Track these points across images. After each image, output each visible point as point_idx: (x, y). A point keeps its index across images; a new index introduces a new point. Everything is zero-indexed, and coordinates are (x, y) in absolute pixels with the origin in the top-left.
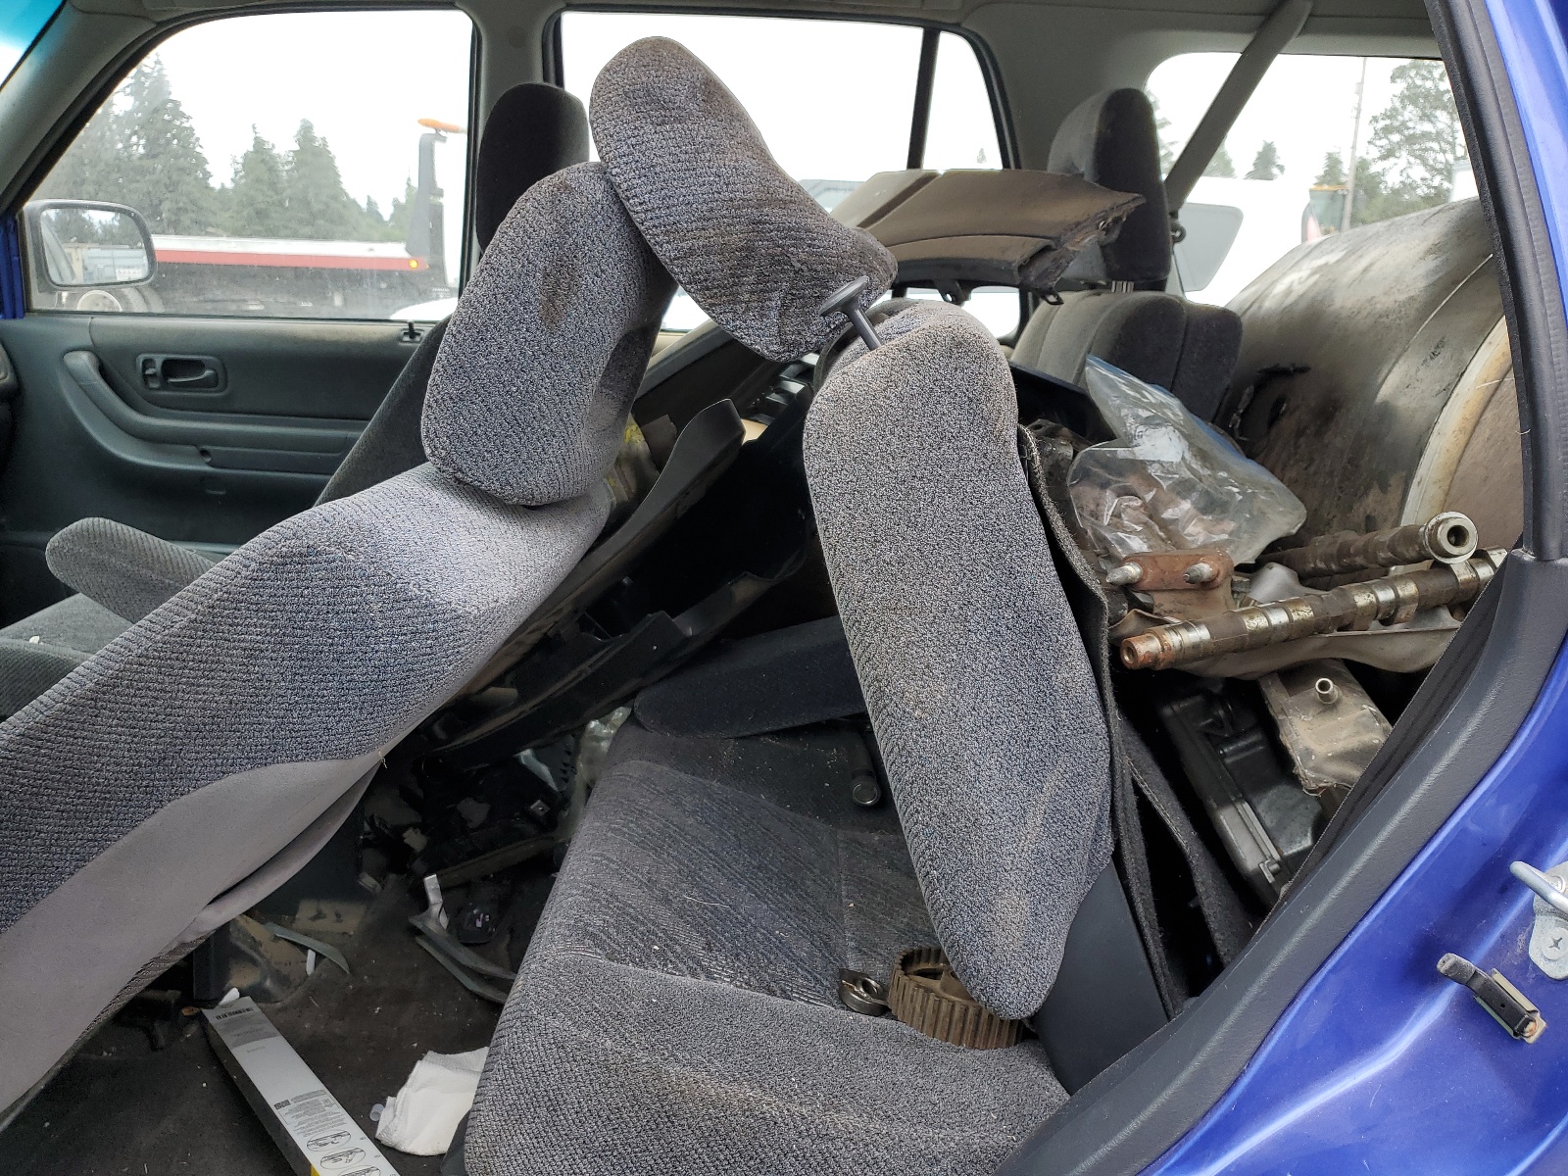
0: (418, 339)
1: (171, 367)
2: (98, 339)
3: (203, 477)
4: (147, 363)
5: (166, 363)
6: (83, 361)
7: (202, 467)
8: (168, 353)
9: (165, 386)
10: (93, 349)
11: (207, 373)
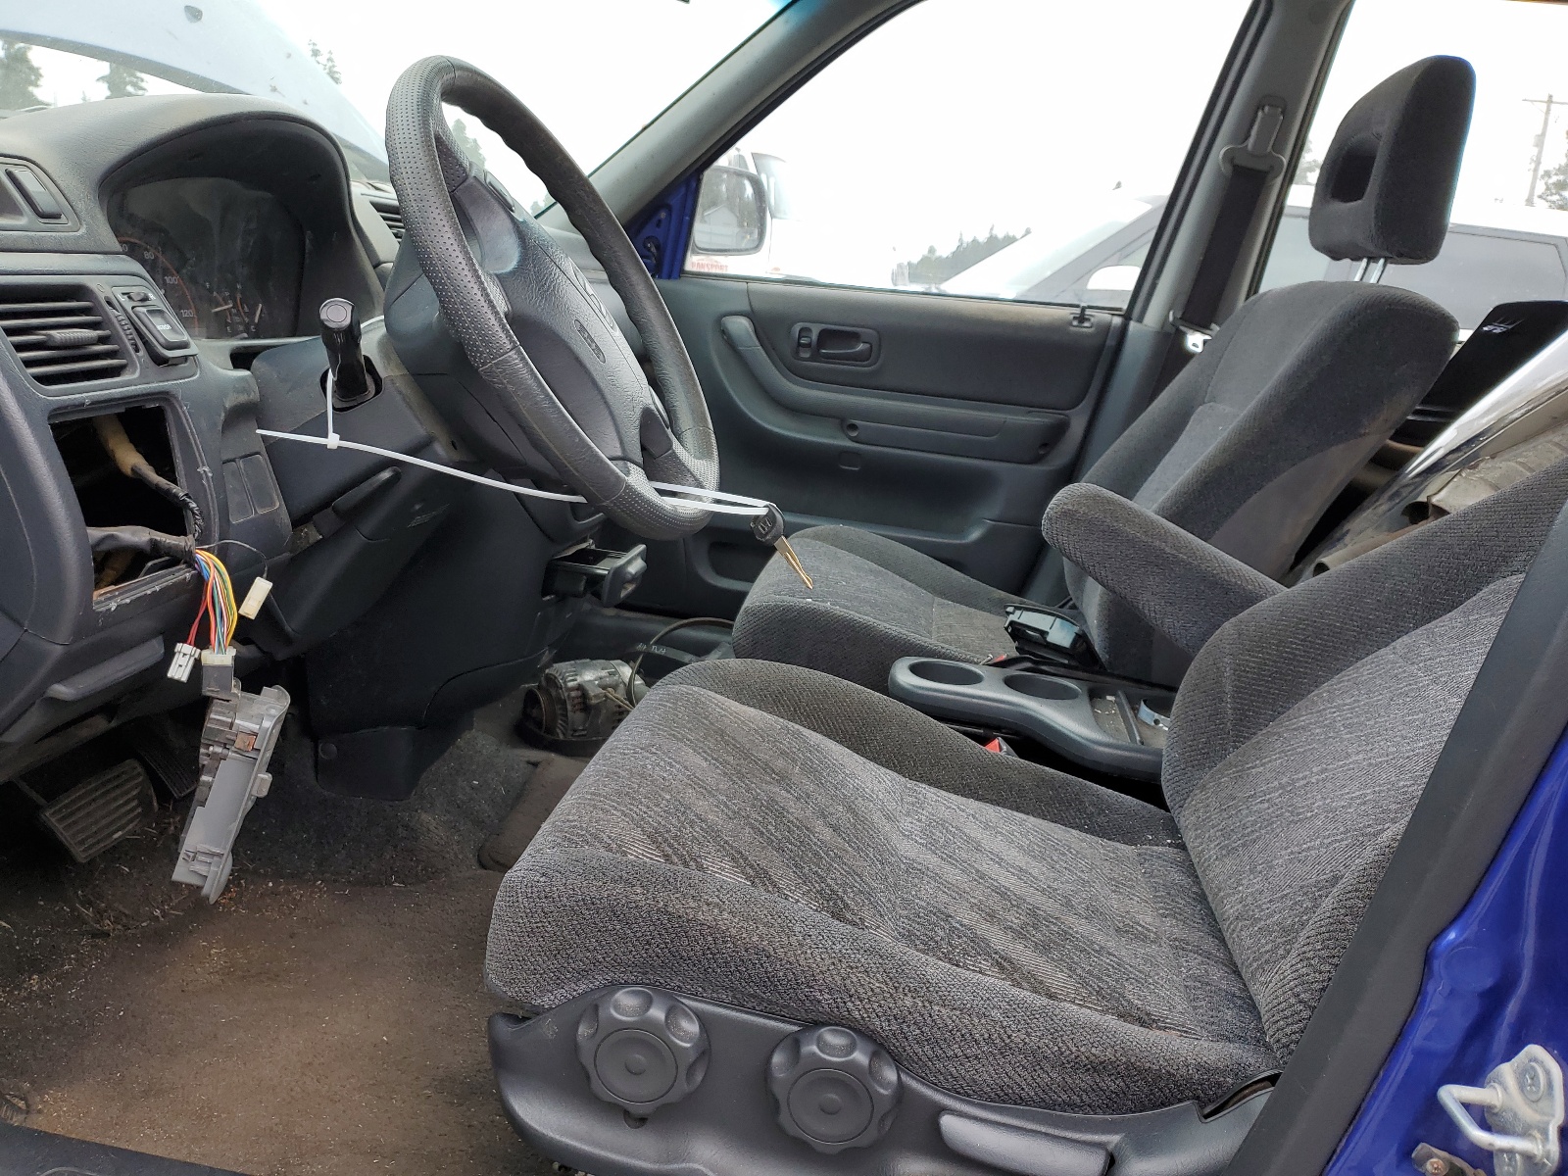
0: (1086, 324)
1: (827, 336)
2: (756, 305)
3: (843, 454)
4: (804, 331)
5: (824, 334)
6: (740, 326)
7: (843, 442)
8: (826, 323)
9: (815, 357)
10: (751, 315)
11: (861, 347)
